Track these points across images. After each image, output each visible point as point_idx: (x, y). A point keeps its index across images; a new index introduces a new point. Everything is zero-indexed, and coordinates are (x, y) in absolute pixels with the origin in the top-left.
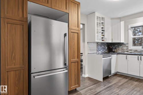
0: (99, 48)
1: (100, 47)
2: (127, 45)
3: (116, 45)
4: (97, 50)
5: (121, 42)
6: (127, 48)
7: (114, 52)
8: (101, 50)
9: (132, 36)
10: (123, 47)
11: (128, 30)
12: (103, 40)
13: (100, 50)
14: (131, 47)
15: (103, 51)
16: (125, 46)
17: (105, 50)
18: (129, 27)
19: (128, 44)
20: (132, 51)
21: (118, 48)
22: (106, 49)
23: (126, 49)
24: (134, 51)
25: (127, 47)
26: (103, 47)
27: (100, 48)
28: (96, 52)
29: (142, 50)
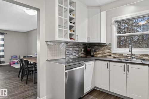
0: (70, 51)
1: (71, 49)
2: (109, 47)
3: (95, 46)
4: (67, 53)
5: (102, 42)
6: (109, 51)
7: (93, 56)
8: (74, 54)
9: (116, 33)
10: (104, 49)
11: (111, 26)
13: (72, 54)
14: (115, 50)
15: (77, 55)
16: (107, 48)
17: (80, 54)
18: (113, 21)
19: (110, 45)
20: (117, 56)
21: (98, 51)
22: (82, 51)
23: (109, 52)
24: (119, 56)
25: (109, 49)
26: (77, 49)
27: (72, 51)
28: (65, 58)
29: (130, 54)
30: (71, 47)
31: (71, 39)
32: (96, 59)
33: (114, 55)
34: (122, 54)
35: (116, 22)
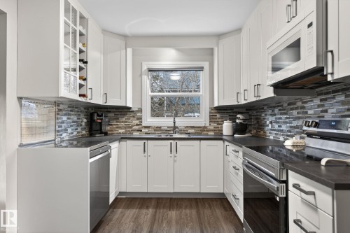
0: (63, 122)
1: (65, 118)
2: (139, 114)
3: (110, 112)
4: (57, 129)
6: (137, 122)
7: (106, 134)
8: (70, 130)
10: (129, 119)
11: (141, 75)
12: (83, 96)
13: (66, 130)
14: (149, 120)
15: (75, 133)
16: (134, 117)
17: (79, 129)
18: (145, 68)
19: (140, 110)
20: (151, 130)
21: (114, 122)
22: (83, 124)
23: (137, 125)
24: (155, 130)
25: (138, 119)
26: (75, 118)
27: (67, 123)
28: (53, 139)
29: (171, 127)
30: (65, 115)
31: (80, 95)
32: (122, 138)
33: (146, 130)
34: (160, 127)
35: (150, 71)
